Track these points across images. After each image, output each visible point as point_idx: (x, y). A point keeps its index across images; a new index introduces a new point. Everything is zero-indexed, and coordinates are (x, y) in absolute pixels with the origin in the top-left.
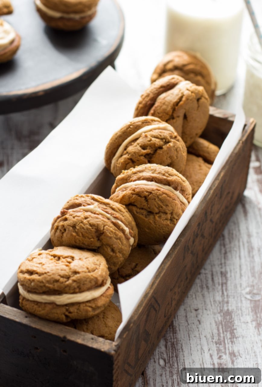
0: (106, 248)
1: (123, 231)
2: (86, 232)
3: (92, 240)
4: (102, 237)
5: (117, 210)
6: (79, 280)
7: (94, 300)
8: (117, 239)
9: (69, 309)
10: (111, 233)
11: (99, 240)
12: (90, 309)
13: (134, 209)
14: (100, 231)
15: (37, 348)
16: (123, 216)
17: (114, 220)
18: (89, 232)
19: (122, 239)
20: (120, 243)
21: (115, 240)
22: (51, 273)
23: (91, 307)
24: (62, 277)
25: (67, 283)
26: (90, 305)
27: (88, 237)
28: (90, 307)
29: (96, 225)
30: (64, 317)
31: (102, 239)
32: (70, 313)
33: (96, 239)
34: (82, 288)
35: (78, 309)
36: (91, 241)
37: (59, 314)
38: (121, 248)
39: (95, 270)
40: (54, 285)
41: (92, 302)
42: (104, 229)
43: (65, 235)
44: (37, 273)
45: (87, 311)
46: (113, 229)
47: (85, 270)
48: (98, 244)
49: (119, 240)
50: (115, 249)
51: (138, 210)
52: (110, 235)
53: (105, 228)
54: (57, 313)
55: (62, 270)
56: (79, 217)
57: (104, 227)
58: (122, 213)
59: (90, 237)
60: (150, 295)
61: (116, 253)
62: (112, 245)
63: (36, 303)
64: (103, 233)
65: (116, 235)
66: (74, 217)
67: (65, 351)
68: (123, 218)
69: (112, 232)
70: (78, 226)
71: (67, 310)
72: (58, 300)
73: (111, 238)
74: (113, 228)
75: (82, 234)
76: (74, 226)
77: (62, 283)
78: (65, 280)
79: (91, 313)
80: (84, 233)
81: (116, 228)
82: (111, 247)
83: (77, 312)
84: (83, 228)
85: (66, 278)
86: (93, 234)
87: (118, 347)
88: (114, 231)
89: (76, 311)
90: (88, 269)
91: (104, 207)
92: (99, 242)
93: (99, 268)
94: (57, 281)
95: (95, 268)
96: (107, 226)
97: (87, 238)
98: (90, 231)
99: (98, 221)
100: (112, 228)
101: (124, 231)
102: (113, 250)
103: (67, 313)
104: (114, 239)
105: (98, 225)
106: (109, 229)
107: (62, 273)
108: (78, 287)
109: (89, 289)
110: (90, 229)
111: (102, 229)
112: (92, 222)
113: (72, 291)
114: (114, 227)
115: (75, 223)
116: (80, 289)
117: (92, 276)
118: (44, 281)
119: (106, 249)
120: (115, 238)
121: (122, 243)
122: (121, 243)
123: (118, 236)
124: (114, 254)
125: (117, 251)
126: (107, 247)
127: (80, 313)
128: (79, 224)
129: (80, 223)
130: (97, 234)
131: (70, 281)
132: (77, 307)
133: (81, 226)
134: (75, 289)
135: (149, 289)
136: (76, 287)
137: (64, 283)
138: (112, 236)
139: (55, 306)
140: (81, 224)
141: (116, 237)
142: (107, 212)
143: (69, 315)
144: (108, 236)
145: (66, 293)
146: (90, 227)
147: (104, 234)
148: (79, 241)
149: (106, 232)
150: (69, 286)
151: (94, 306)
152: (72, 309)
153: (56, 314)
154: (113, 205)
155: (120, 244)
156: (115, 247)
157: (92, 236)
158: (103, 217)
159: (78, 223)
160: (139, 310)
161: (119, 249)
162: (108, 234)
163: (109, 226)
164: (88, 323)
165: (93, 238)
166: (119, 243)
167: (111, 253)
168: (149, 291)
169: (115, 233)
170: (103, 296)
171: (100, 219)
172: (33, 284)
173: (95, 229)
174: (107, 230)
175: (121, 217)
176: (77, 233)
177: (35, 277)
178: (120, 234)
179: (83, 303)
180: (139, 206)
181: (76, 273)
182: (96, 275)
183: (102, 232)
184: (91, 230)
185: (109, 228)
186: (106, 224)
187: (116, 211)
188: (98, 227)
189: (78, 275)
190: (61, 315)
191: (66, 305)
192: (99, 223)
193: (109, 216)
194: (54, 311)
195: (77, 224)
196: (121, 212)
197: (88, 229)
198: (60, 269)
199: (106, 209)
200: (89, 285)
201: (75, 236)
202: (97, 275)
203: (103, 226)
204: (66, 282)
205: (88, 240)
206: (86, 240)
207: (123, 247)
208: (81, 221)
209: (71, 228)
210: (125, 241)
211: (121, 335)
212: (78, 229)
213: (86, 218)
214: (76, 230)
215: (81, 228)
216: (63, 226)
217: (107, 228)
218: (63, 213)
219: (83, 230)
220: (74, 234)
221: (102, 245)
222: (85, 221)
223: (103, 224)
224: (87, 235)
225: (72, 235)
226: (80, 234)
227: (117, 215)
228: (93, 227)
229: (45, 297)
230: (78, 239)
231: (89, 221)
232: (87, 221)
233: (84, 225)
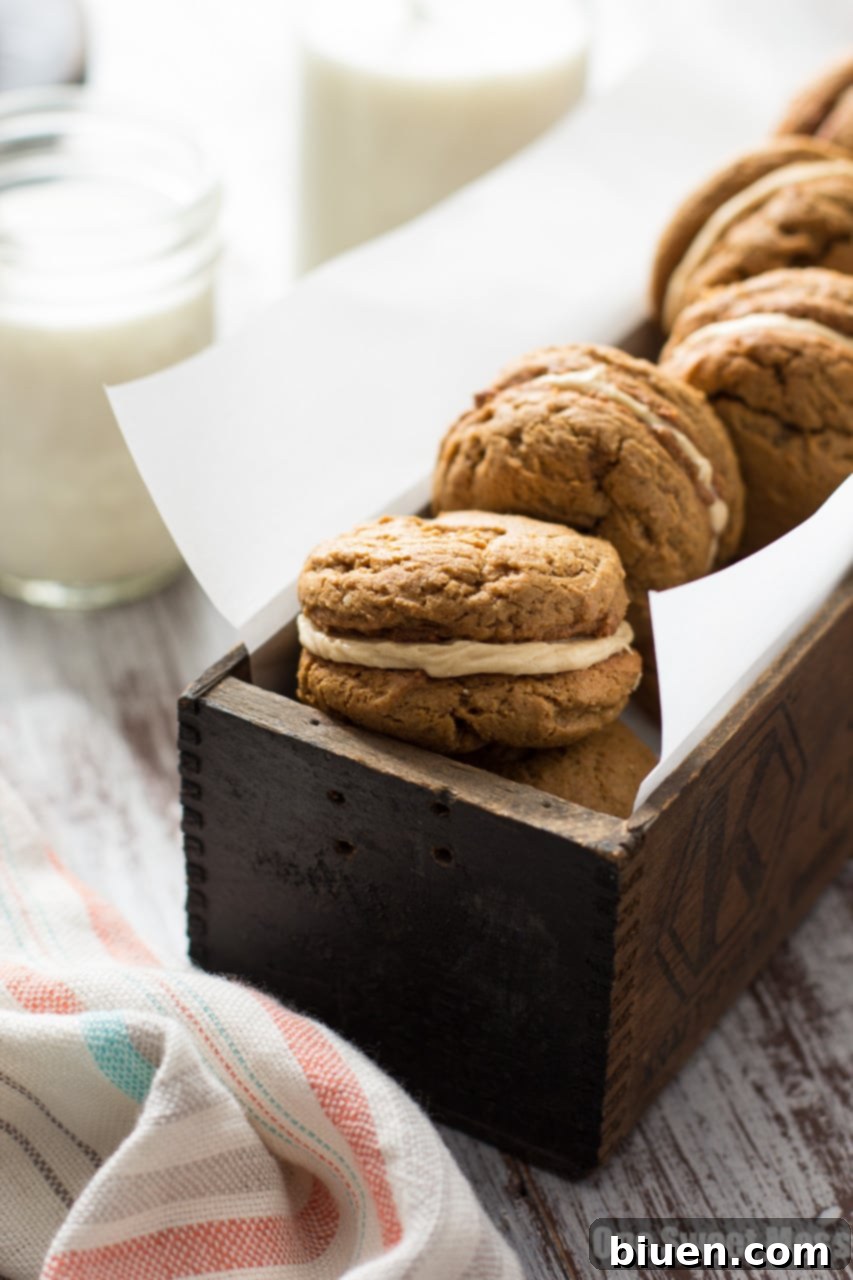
0: (625, 520)
1: (691, 470)
2: (556, 455)
3: (576, 483)
4: (615, 476)
5: (675, 396)
6: (515, 592)
7: (566, 675)
8: (665, 491)
9: (471, 696)
10: (646, 466)
11: (599, 488)
12: (548, 707)
13: (735, 411)
14: (607, 453)
15: (344, 847)
16: (694, 422)
17: (660, 427)
18: (567, 457)
19: (683, 494)
20: (677, 508)
21: (659, 494)
22: (415, 561)
23: (555, 701)
24: (458, 577)
25: (474, 598)
26: (549, 691)
27: (562, 475)
28: (548, 698)
29: (594, 432)
30: (450, 721)
31: (612, 486)
32: (475, 711)
33: (591, 484)
34: (525, 627)
35: (503, 701)
36: (573, 489)
37: (435, 713)
38: (680, 530)
39: (577, 574)
40: (424, 603)
41: (560, 682)
42: (620, 449)
43: (481, 469)
44: (367, 565)
45: (537, 712)
46: (655, 454)
47: (541, 562)
48: (596, 506)
49: (672, 497)
50: (657, 528)
51: (750, 418)
52: (640, 471)
53: (626, 444)
54: (427, 709)
55: (456, 555)
56: (534, 403)
57: (621, 441)
58: (692, 410)
59: (570, 474)
60: (769, 690)
61: (659, 545)
62: (647, 511)
63: (354, 672)
64: (617, 462)
65: (666, 477)
66: (517, 407)
67: (444, 854)
68: (693, 427)
69: (649, 461)
70: (528, 433)
71: (464, 700)
72: (434, 659)
73: (643, 482)
75: (542, 463)
76: (515, 437)
77: (455, 596)
78: (464, 588)
79: (554, 726)
80: (548, 460)
81: (664, 453)
82: (644, 517)
83: (499, 712)
84: (547, 441)
85: (469, 584)
86: (580, 465)
88: (656, 460)
89: (496, 705)
90: (551, 562)
91: (629, 380)
92: (600, 495)
93: (594, 570)
94: (437, 589)
95: (580, 567)
96: (632, 442)
97: (557, 477)
98: (570, 452)
99: (600, 421)
100: (653, 450)
101: (695, 470)
102: (649, 533)
103: (463, 712)
104: (654, 487)
105: (600, 431)
106: (639, 452)
107: (457, 564)
108: (510, 619)
109: (550, 637)
110: (569, 442)
111: (614, 446)
112: (579, 422)
113: (488, 632)
114: (658, 448)
115: (518, 424)
116: (517, 627)
117: (565, 587)
118: (391, 588)
119: (623, 525)
120: (659, 486)
121: (683, 510)
122: (681, 510)
123: (670, 482)
124: (653, 549)
125: (663, 537)
126: (628, 516)
127: (513, 714)
128: (532, 428)
129: (536, 423)
130: (595, 465)
131: (483, 595)
132: (501, 692)
133: (541, 432)
134: (498, 623)
135: (770, 674)
136: (503, 617)
137: (460, 599)
138: (648, 475)
139: (421, 681)
140: (540, 427)
141: (663, 483)
142: (636, 397)
143: (470, 717)
144: (632, 475)
145: (466, 637)
146: (573, 439)
147: (619, 467)
148: (531, 489)
149: (630, 458)
150: (478, 611)
151: (563, 697)
152: (481, 699)
153: (422, 712)
155: (674, 510)
156: (655, 520)
157: (576, 469)
158: (623, 411)
159: (531, 424)
160: (727, 733)
161: (670, 530)
162: (634, 465)
163: (640, 441)
165: (582, 480)
166: (670, 504)
167: (643, 544)
168: (770, 677)
169: (660, 469)
170: (601, 671)
171: (610, 413)
172: (348, 599)
173: (590, 446)
174: (632, 454)
175: (686, 420)
176: (525, 458)
177: (358, 575)
178: (678, 476)
179: (524, 678)
180: (751, 400)
181: (505, 568)
182: (579, 587)
183: (613, 459)
184: (574, 450)
185: (640, 447)
186: (628, 431)
187: (671, 400)
188: (598, 438)
189: (512, 577)
190: (442, 716)
191: (462, 680)
192: (603, 425)
193: (642, 409)
194: (417, 699)
195: (527, 429)
196: (688, 408)
197: (562, 444)
198: (450, 551)
199: (635, 387)
200: (550, 619)
201: (516, 471)
202: (585, 587)
203: (617, 437)
204: (467, 595)
205: (562, 485)
206: (554, 484)
207: (686, 525)
208: (542, 416)
209: (504, 443)
210: (693, 506)
211: (652, 800)
212: (530, 445)
213: (558, 409)
214: (523, 448)
215: (538, 441)
216: (476, 441)
217: (632, 446)
218: (481, 400)
219: (548, 448)
220: (514, 462)
221: (611, 511)
222: (556, 418)
223: (619, 431)
224: (558, 466)
225: (505, 467)
226: (536, 462)
227: (673, 411)
228: (581, 438)
229: (387, 647)
230: (526, 481)
231: (569, 417)
232: (563, 418)
233: (552, 430)
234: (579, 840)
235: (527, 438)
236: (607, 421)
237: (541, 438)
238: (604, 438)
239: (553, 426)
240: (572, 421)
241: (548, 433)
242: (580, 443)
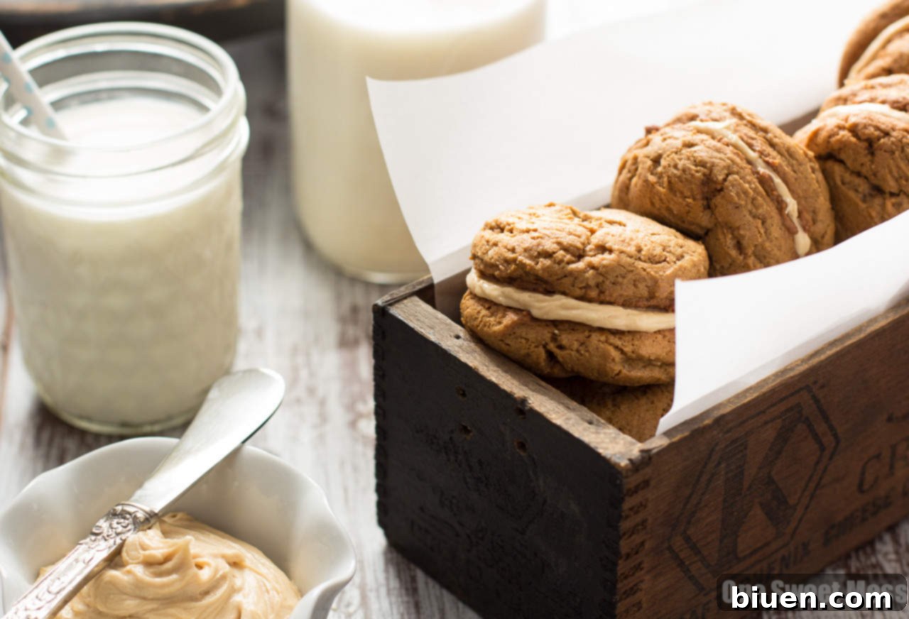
0: (724, 233)
1: (780, 205)
2: (679, 177)
3: (689, 200)
4: (718, 200)
6: (604, 266)
7: (633, 334)
8: (755, 217)
9: (559, 336)
10: (743, 196)
11: (707, 207)
12: (615, 354)
13: (837, 169)
14: (716, 182)
15: (465, 430)
16: (795, 172)
17: (762, 169)
18: (687, 180)
19: (769, 221)
20: (763, 232)
21: (749, 218)
22: (540, 233)
23: (622, 352)
24: (566, 249)
25: (573, 266)
26: (619, 343)
27: (682, 193)
28: (616, 348)
29: (708, 165)
30: (542, 351)
31: (716, 206)
32: (561, 347)
33: (700, 203)
34: (607, 293)
35: (582, 344)
36: (688, 205)
37: (532, 344)
38: (763, 248)
39: (659, 262)
40: (537, 263)
41: (628, 338)
42: (725, 180)
43: (635, 180)
44: (511, 231)
45: (605, 356)
46: (751, 188)
47: (632, 250)
48: (704, 220)
49: (759, 222)
50: (745, 242)
51: (848, 177)
52: (736, 199)
53: (730, 178)
54: (527, 340)
55: (570, 234)
56: (676, 139)
57: (727, 175)
58: (794, 162)
59: (688, 194)
60: (792, 374)
61: (745, 256)
62: (738, 228)
63: (487, 306)
64: (721, 190)
65: (757, 207)
66: (666, 140)
67: (522, 446)
68: (791, 175)
69: (746, 193)
70: (665, 159)
71: (554, 338)
72: (537, 304)
73: (737, 207)
74: (753, 186)
75: (670, 182)
76: (656, 161)
77: (560, 262)
78: (568, 257)
79: (617, 367)
80: (674, 180)
81: (760, 188)
82: (736, 233)
83: (578, 351)
84: (676, 166)
85: (573, 255)
86: (693, 186)
87: (647, 458)
88: (752, 193)
89: (576, 345)
90: (639, 250)
91: (752, 133)
92: (708, 212)
93: (675, 262)
94: (548, 255)
95: (663, 258)
96: (736, 177)
97: (678, 194)
98: (689, 177)
99: (716, 158)
100: (751, 185)
101: (784, 206)
102: (739, 246)
103: (552, 346)
104: (746, 213)
105: (713, 165)
106: (740, 184)
107: (567, 240)
108: (598, 285)
109: (627, 304)
110: (689, 169)
111: (721, 178)
112: (701, 157)
113: (579, 292)
114: (756, 185)
115: (660, 152)
116: (602, 292)
117: (644, 270)
118: (519, 250)
119: (721, 237)
120: (750, 212)
121: (768, 233)
122: (766, 232)
123: (760, 211)
124: (741, 258)
125: (750, 251)
126: (725, 231)
127: (587, 354)
128: (668, 156)
129: (672, 152)
130: (706, 189)
131: (581, 265)
132: (581, 337)
133: (673, 159)
134: (587, 287)
136: (592, 283)
137: (563, 265)
138: (743, 203)
139: (526, 319)
140: (674, 155)
141: (754, 210)
142: (751, 146)
143: (556, 351)
144: (730, 201)
145: (564, 293)
146: (693, 168)
147: (722, 193)
148: (661, 200)
149: (731, 188)
150: (575, 275)
151: (628, 349)
152: (565, 339)
153: (524, 341)
154: (776, 137)
155: (760, 234)
156: (743, 237)
157: (691, 190)
158: (737, 155)
159: (668, 153)
160: (746, 397)
161: (756, 246)
162: (733, 194)
163: (742, 178)
164: (619, 408)
165: (694, 199)
166: (757, 227)
167: (734, 253)
168: (798, 365)
169: (754, 199)
170: (664, 336)
171: (725, 154)
172: (491, 253)
173: (704, 175)
174: (733, 186)
175: (788, 169)
176: (660, 176)
177: (504, 238)
178: (767, 208)
179: (601, 330)
180: (849, 163)
181: (602, 249)
182: (656, 272)
183: (719, 187)
184: (693, 175)
185: (742, 182)
186: (735, 169)
187: (780, 153)
188: (711, 170)
189: (606, 255)
190: (536, 347)
191: (556, 323)
192: (717, 161)
193: (753, 155)
194: (522, 331)
195: (665, 156)
196: (791, 160)
197: (685, 170)
198: (567, 230)
199: (753, 139)
200: (629, 291)
201: (653, 185)
202: (661, 273)
203: (726, 172)
204: (569, 263)
205: (680, 200)
206: (675, 199)
207: (767, 244)
208: (677, 148)
209: (649, 163)
210: (776, 231)
211: (668, 433)
212: (665, 167)
213: (690, 145)
214: (660, 169)
215: (669, 166)
216: (635, 159)
217: (736, 180)
218: (649, 131)
219: (676, 172)
220: (652, 179)
221: (716, 225)
222: (686, 151)
223: (728, 167)
224: (680, 186)
225: (646, 181)
226: (665, 179)
227: (777, 160)
228: (699, 168)
229: (509, 290)
230: (658, 193)
231: (695, 152)
232: (690, 152)
233: (680, 159)
234: (601, 451)
235: (663, 162)
236: (721, 159)
237: (672, 164)
238: (716, 171)
239: (683, 156)
240: (696, 155)
241: (678, 161)
242: (697, 171)
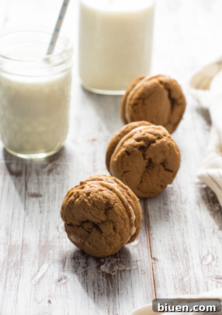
1: (130, 215)
2: (97, 201)
4: (110, 211)
5: (132, 197)
8: (122, 219)
11: (105, 213)
14: (110, 205)
18: (100, 203)
19: (126, 221)
20: (124, 224)
21: (120, 219)
29: (108, 198)
31: (109, 213)
33: (104, 211)
36: (99, 212)
38: (123, 230)
42: (114, 205)
43: (77, 200)
46: (122, 209)
48: (103, 218)
49: (123, 221)
50: (117, 228)
52: (117, 212)
53: (115, 204)
56: (95, 187)
57: (115, 203)
61: (116, 232)
62: (116, 222)
65: (123, 215)
66: (91, 187)
68: (135, 206)
69: (120, 210)
70: (92, 194)
73: (117, 215)
75: (93, 203)
76: (88, 194)
80: (95, 202)
81: (124, 209)
82: (114, 224)
84: (96, 197)
88: (122, 210)
91: (122, 189)
92: (105, 215)
97: (96, 207)
99: (111, 196)
102: (114, 229)
104: (119, 217)
105: (110, 199)
110: (102, 199)
111: (112, 203)
112: (106, 195)
114: (123, 207)
115: (90, 191)
120: (121, 217)
121: (125, 225)
123: (124, 217)
124: (114, 233)
125: (118, 231)
126: (111, 223)
128: (93, 193)
129: (95, 192)
130: (106, 207)
138: (119, 213)
141: (122, 217)
144: (115, 212)
147: (112, 209)
154: (130, 192)
155: (123, 225)
156: (117, 225)
157: (101, 207)
158: (118, 196)
161: (120, 229)
162: (116, 210)
163: (119, 204)
165: (101, 210)
166: (122, 223)
167: (112, 231)
169: (122, 213)
171: (113, 195)
173: (106, 202)
174: (116, 207)
175: (133, 204)
176: (89, 200)
178: (126, 216)
183: (111, 207)
184: (102, 201)
185: (119, 206)
186: (117, 201)
187: (131, 198)
188: (109, 200)
193: (124, 197)
195: (92, 193)
196: (135, 201)
197: (99, 199)
199: (123, 192)
201: (86, 203)
203: (114, 202)
206: (94, 209)
208: (97, 191)
209: (85, 195)
210: (128, 225)
212: (91, 197)
213: (101, 190)
214: (89, 197)
216: (78, 193)
217: (117, 205)
218: (82, 183)
219: (96, 199)
220: (86, 200)
221: (107, 220)
222: (100, 192)
223: (115, 200)
224: (97, 204)
225: (83, 201)
227: (131, 201)
228: (105, 199)
230: (88, 206)
231: (103, 193)
233: (98, 195)
235: (91, 195)
236: (112, 197)
237: (95, 196)
238: (110, 201)
240: (103, 194)
241: (97, 195)
242: (104, 200)
